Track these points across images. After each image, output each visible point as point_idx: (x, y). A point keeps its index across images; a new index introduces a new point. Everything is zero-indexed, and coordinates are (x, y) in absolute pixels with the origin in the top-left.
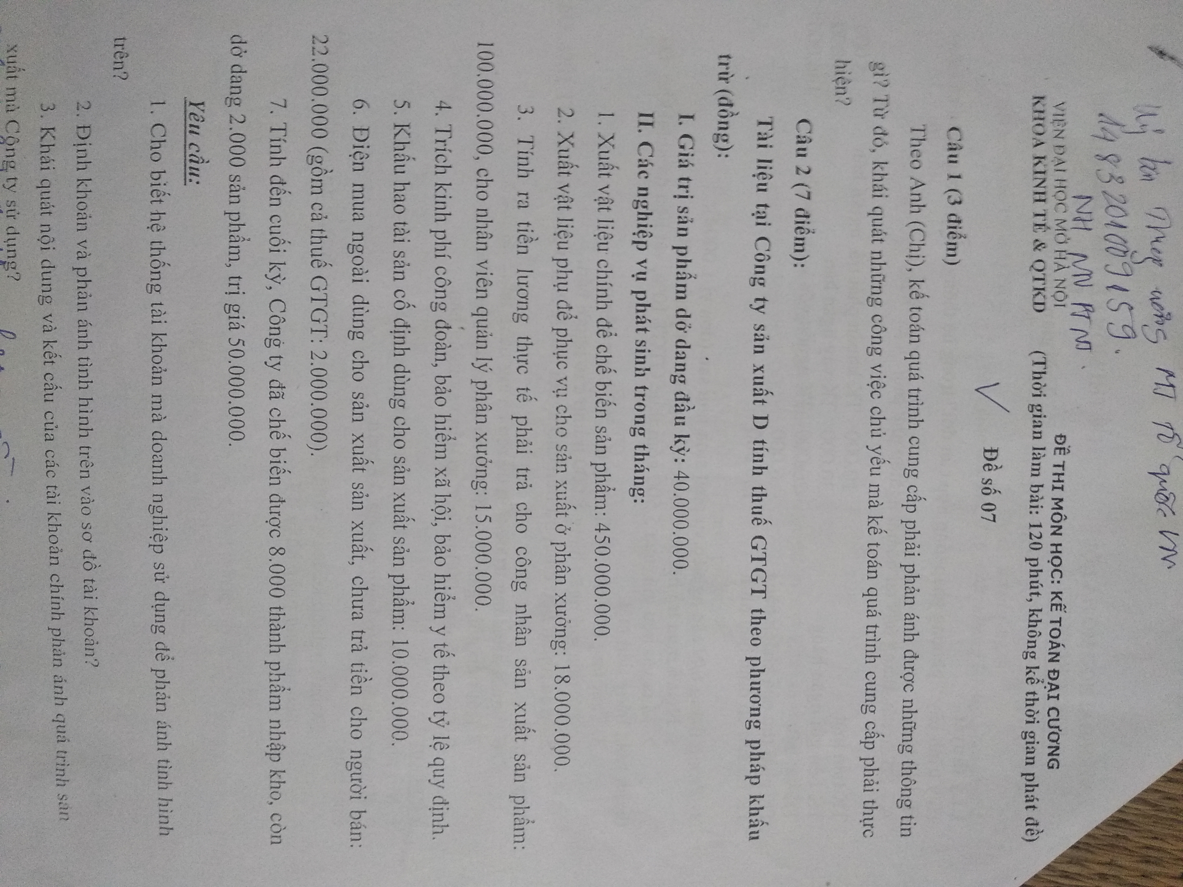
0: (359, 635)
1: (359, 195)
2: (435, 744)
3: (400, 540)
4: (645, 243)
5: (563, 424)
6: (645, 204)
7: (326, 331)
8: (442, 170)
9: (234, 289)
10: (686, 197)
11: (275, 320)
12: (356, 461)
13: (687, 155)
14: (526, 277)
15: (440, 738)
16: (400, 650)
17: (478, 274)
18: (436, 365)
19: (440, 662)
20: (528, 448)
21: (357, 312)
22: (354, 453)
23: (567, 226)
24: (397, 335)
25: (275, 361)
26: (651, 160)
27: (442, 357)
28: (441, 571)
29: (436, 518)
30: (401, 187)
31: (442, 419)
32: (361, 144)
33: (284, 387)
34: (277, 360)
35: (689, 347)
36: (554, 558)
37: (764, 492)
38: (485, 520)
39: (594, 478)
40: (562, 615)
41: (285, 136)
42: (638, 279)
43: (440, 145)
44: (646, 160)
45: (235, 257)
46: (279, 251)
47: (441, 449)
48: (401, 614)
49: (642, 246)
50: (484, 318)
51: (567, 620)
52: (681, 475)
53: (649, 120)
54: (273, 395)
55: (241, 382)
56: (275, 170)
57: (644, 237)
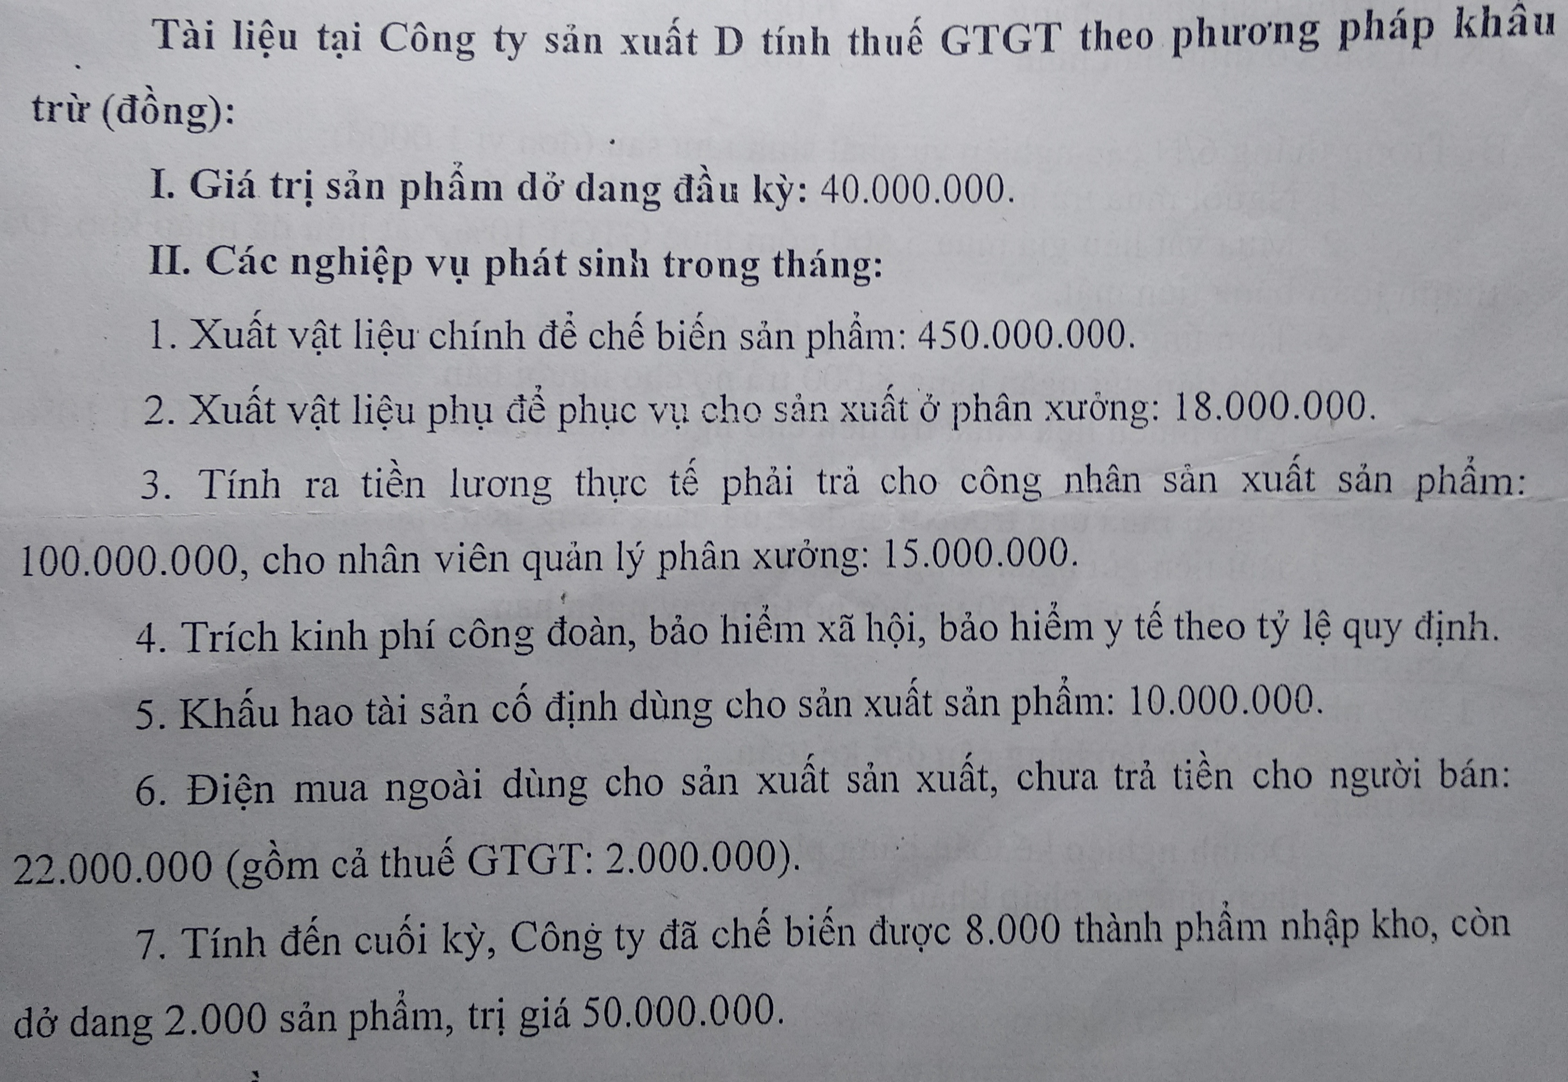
0: (1123, 777)
1: (317, 789)
2: (1318, 634)
3: (950, 705)
4: (397, 259)
5: (736, 411)
6: (324, 262)
7: (571, 846)
8: (268, 638)
9: (493, 1018)
10: (309, 182)
11: (550, 941)
12: (808, 787)
13: (230, 181)
14: (466, 480)
15: (1308, 627)
16: (1150, 700)
17: (462, 570)
18: (632, 643)
19: (1169, 628)
20: (782, 474)
21: (535, 790)
22: (794, 790)
23: (369, 406)
24: (577, 715)
25: (626, 939)
26: (240, 252)
27: (617, 632)
28: (1006, 629)
29: (911, 639)
30: (302, 714)
31: (731, 631)
32: (221, 790)
33: (674, 921)
34: (625, 936)
35: (591, 176)
36: (983, 424)
37: (860, 33)
38: (914, 552)
39: (837, 351)
40: (1086, 408)
41: (206, 930)
42: (465, 273)
43: (222, 642)
44: (242, 260)
45: (433, 1018)
46: (422, 936)
47: (784, 630)
48: (1084, 701)
49: (403, 265)
50: (543, 556)
51: (1095, 398)
52: (829, 190)
53: (165, 254)
54: (688, 942)
55: (665, 1003)
56: (273, 947)
57: (386, 262)
